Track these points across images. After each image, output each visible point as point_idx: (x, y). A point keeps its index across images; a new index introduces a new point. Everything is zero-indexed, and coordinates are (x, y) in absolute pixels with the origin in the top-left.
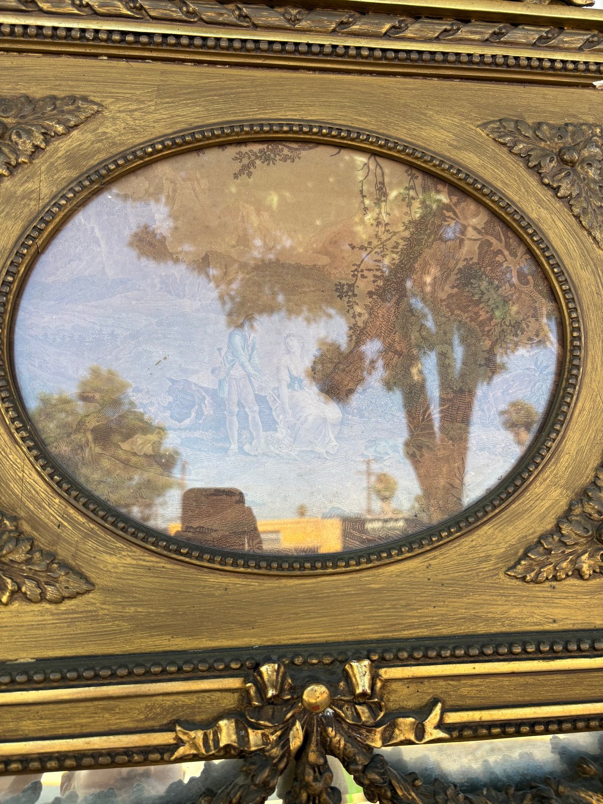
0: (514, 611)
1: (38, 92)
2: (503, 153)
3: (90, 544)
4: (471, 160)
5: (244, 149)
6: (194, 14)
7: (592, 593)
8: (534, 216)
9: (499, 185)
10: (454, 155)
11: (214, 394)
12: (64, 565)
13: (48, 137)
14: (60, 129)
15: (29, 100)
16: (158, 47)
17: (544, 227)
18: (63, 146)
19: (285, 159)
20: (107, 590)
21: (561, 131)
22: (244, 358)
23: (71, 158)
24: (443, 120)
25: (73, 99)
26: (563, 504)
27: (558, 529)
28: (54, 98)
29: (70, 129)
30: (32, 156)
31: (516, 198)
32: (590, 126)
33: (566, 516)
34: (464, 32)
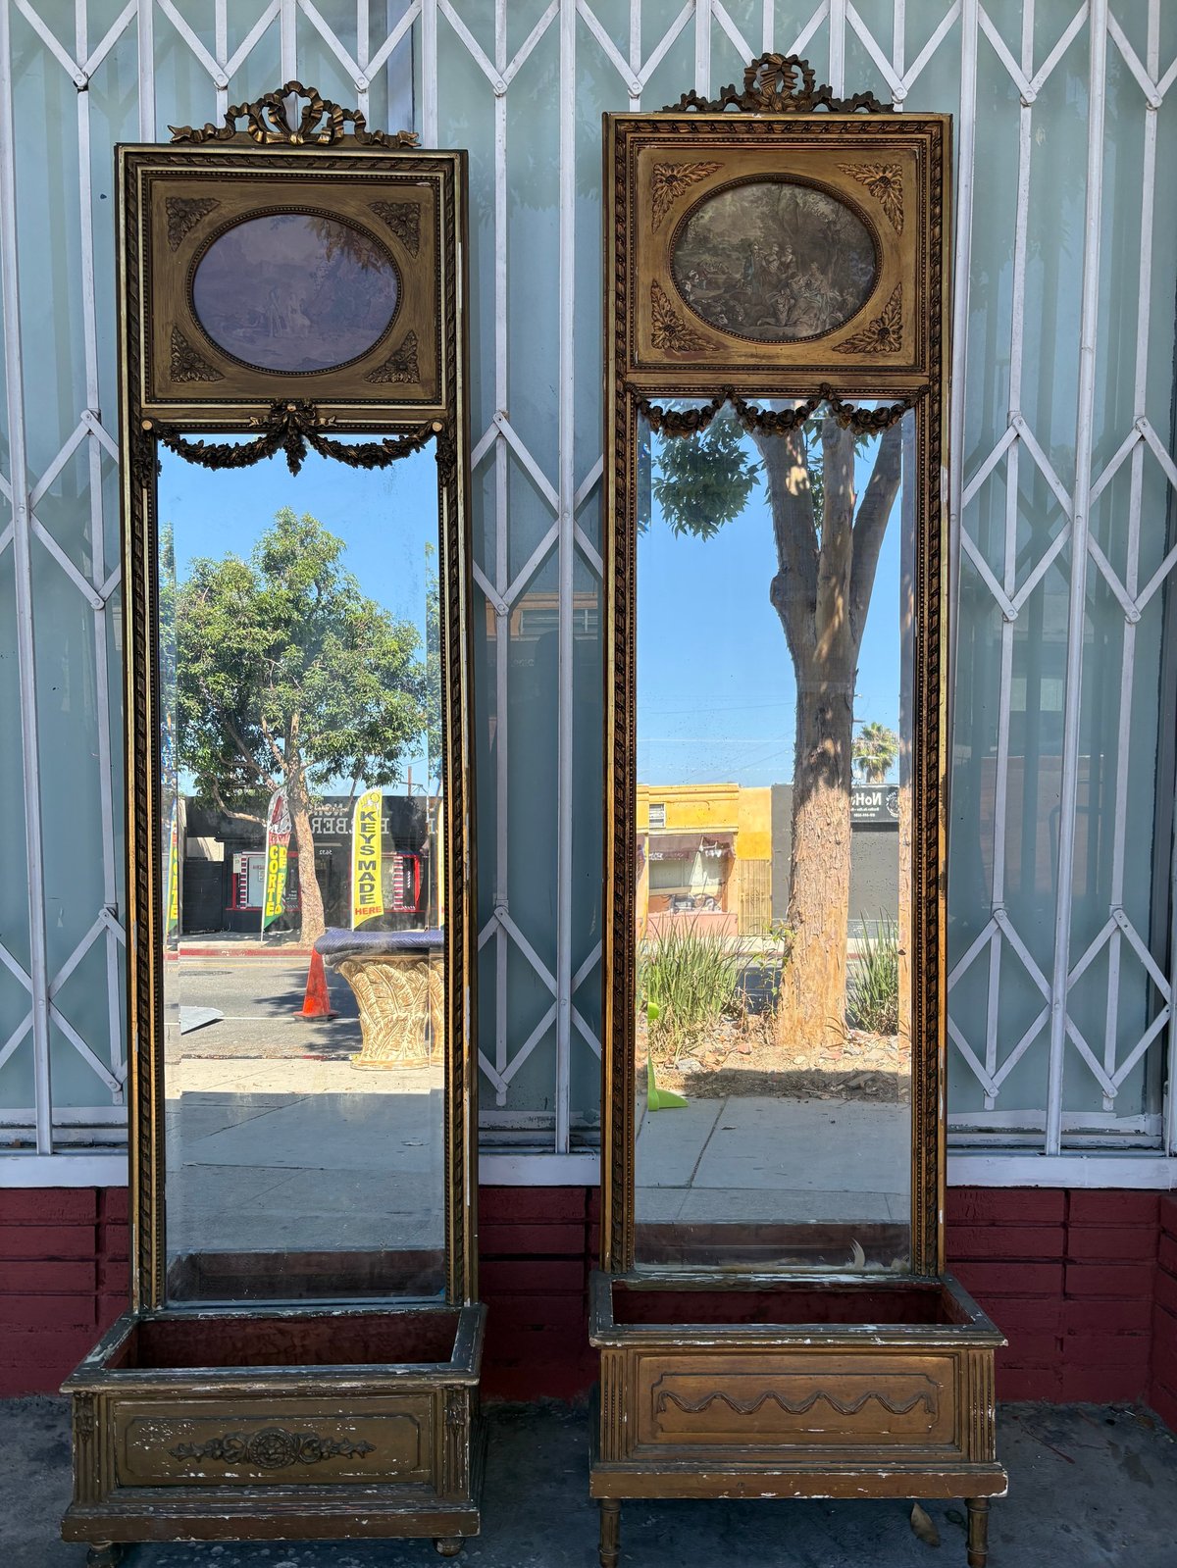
0: (366, 392)
1: (196, 197)
2: (376, 217)
3: (223, 364)
4: (363, 220)
5: (275, 217)
6: (252, 163)
7: (396, 387)
8: (388, 244)
9: (374, 231)
10: (356, 218)
11: (264, 315)
12: (215, 370)
13: (201, 216)
14: (205, 212)
15: (194, 201)
16: (239, 177)
17: (392, 249)
18: (207, 219)
19: (291, 221)
20: (228, 378)
21: (401, 206)
22: (275, 301)
23: (210, 224)
24: (353, 203)
25: (210, 199)
26: (388, 357)
27: (385, 365)
28: (203, 200)
29: (209, 212)
30: (196, 224)
31: (381, 237)
32: (414, 204)
33: (388, 361)
34: (359, 165)
